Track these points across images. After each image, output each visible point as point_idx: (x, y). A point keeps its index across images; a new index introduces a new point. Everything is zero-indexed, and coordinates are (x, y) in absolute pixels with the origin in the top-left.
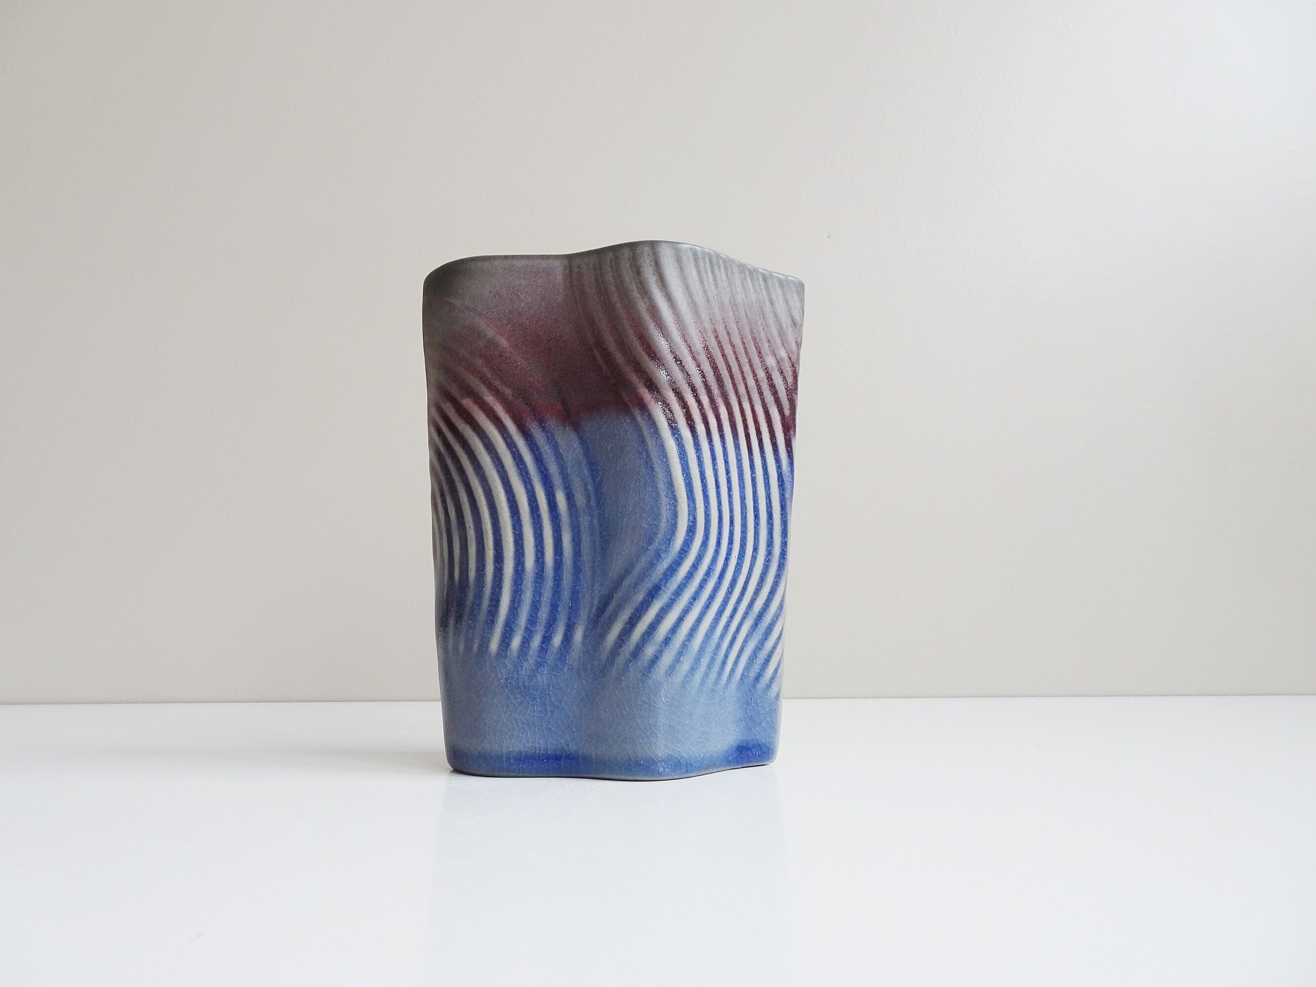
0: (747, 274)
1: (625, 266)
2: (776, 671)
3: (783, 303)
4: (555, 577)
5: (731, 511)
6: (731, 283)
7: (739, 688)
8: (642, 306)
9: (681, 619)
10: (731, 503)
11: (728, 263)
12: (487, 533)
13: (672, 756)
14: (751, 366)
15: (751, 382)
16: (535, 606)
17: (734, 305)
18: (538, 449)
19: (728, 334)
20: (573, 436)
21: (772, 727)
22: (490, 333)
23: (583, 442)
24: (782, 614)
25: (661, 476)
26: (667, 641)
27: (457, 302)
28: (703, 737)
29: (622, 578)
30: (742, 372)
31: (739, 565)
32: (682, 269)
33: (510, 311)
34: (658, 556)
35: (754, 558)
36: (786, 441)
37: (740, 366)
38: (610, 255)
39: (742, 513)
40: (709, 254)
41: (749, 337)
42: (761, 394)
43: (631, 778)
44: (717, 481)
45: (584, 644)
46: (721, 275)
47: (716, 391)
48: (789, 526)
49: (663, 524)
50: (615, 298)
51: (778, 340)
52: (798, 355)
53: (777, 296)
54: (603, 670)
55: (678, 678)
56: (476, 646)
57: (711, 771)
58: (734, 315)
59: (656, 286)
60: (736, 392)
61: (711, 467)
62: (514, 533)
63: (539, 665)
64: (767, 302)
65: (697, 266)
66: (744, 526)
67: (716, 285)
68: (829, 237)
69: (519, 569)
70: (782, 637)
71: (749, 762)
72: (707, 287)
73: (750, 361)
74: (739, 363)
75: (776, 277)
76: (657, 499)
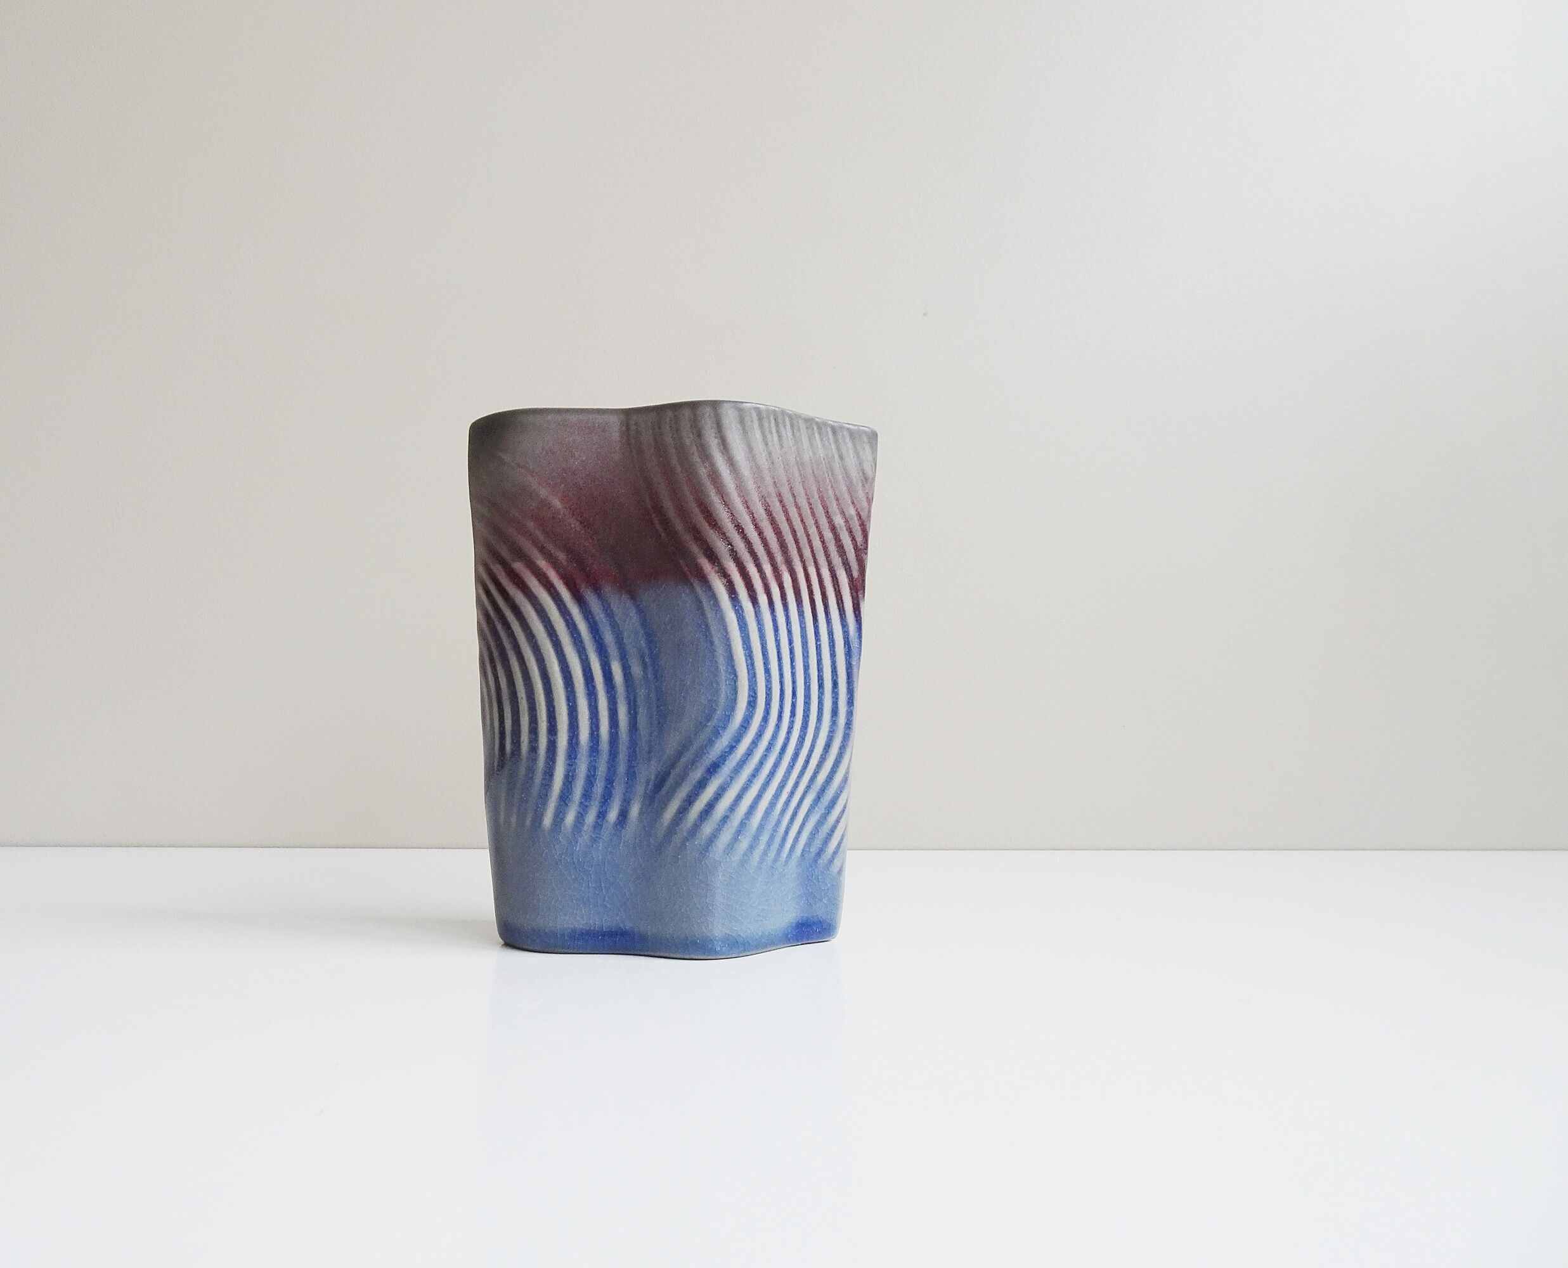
0: (815, 429)
1: (685, 425)
2: (839, 845)
3: (854, 457)
4: (611, 751)
5: (794, 682)
6: (797, 441)
7: (799, 865)
8: (703, 472)
9: (739, 797)
10: (793, 674)
11: (794, 418)
12: (540, 704)
13: (729, 935)
14: (818, 527)
15: (817, 544)
16: (590, 781)
17: (800, 464)
18: (593, 618)
19: (794, 496)
20: (629, 603)
21: (834, 903)
22: (543, 493)
23: (640, 611)
24: (847, 787)
25: (720, 650)
26: (725, 819)
27: (507, 458)
28: (761, 914)
29: (680, 754)
30: (808, 536)
31: (802, 739)
32: (745, 432)
33: (564, 469)
34: (717, 733)
35: (817, 729)
36: (853, 606)
37: (805, 529)
38: (670, 413)
39: (805, 683)
40: (775, 411)
41: (816, 496)
42: (827, 556)
43: (687, 957)
44: (779, 653)
45: (640, 819)
46: (787, 433)
47: (779, 558)
48: (855, 695)
49: (722, 700)
50: (674, 461)
51: (847, 496)
52: (869, 511)
53: (848, 451)
54: (659, 849)
55: (736, 858)
56: (528, 822)
57: (769, 949)
58: (801, 475)
59: (717, 450)
60: (801, 556)
61: (774, 639)
62: (568, 705)
63: (594, 840)
64: (836, 457)
65: (761, 426)
66: (807, 696)
67: (782, 446)
68: (925, 315)
69: (574, 742)
70: (847, 810)
71: (808, 938)
72: (771, 448)
73: (816, 522)
74: (805, 525)
75: (848, 429)
76: (715, 672)
